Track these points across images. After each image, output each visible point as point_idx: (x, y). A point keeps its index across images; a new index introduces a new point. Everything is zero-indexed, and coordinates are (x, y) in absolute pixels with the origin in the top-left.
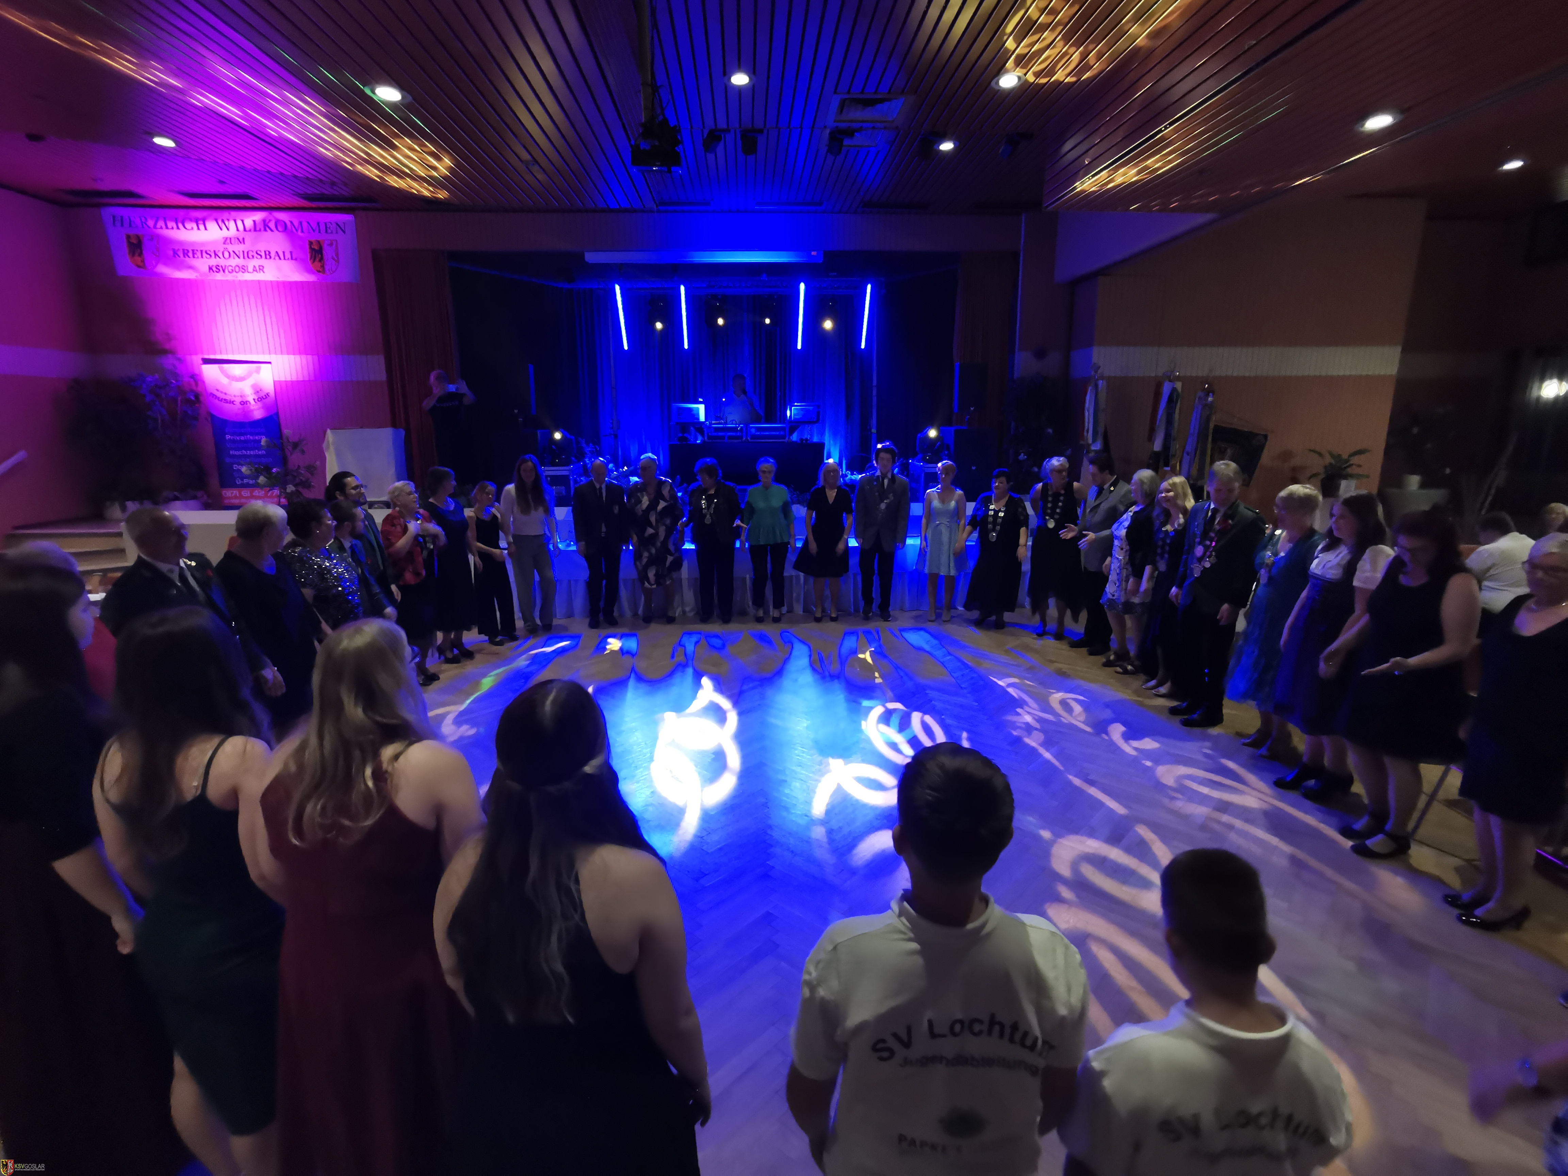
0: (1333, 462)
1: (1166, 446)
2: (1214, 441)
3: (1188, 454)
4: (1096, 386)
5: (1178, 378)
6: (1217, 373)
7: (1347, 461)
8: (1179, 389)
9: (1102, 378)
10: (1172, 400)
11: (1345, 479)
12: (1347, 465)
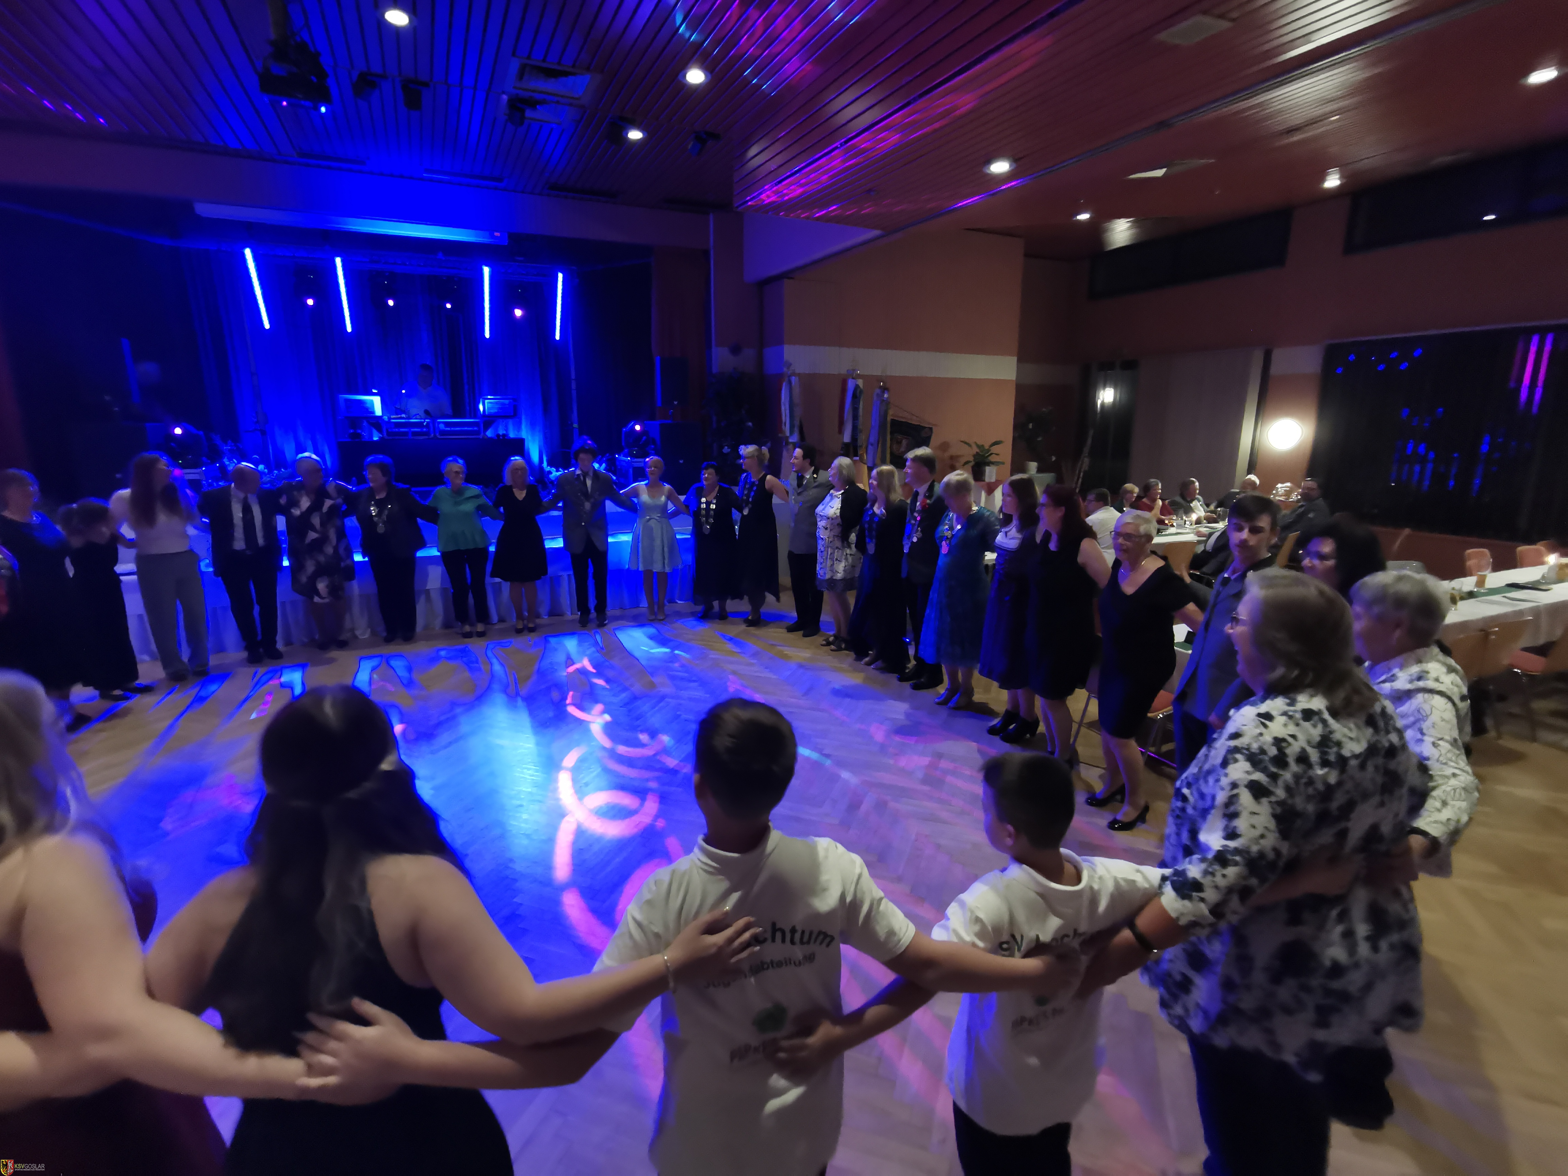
0: (978, 451)
1: (854, 438)
2: (892, 433)
3: (872, 445)
4: (790, 383)
5: (859, 376)
6: (889, 373)
7: (988, 450)
8: (861, 386)
9: (794, 374)
10: (856, 397)
11: (989, 466)
12: (989, 453)
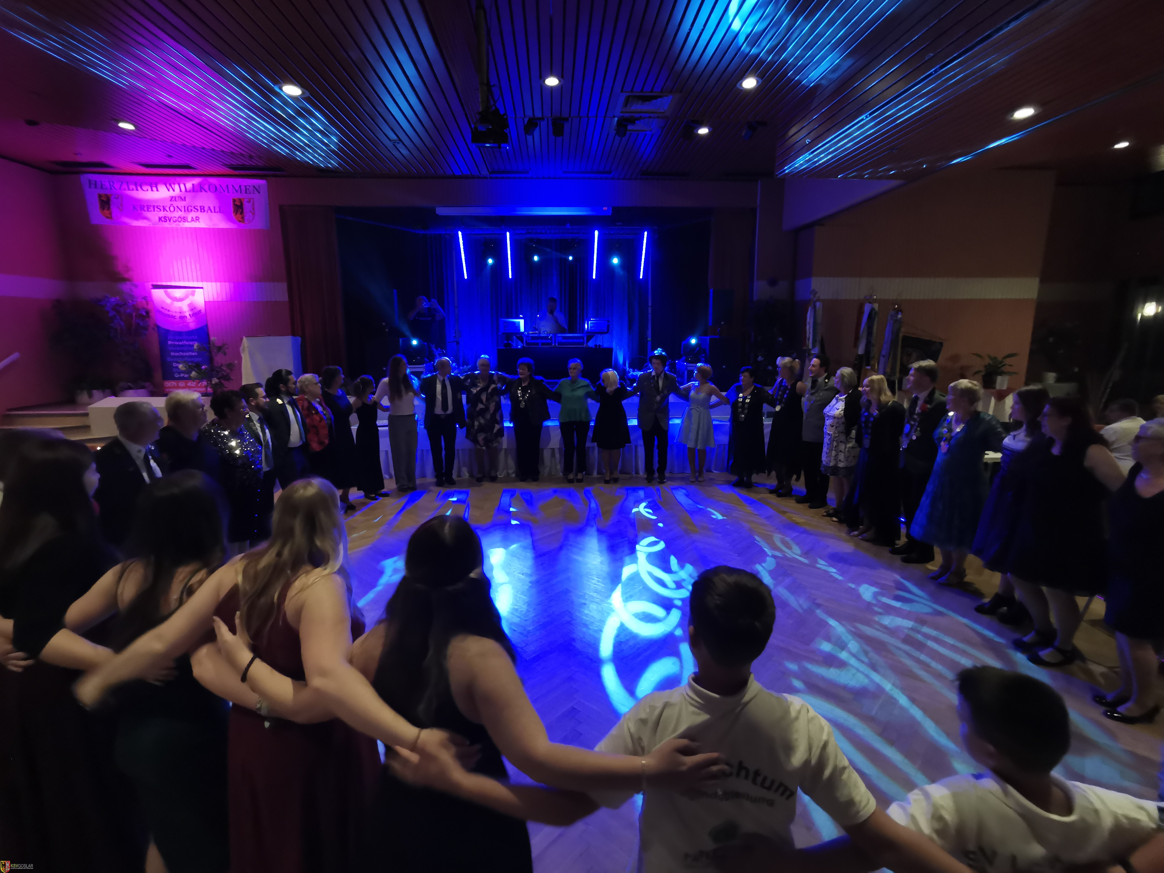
0: (991, 362)
1: (867, 350)
2: (902, 347)
3: (883, 356)
4: (815, 307)
5: (875, 301)
6: (903, 297)
7: (1001, 362)
8: (876, 308)
9: (819, 300)
10: (871, 316)
11: (1001, 375)
12: (1002, 365)
